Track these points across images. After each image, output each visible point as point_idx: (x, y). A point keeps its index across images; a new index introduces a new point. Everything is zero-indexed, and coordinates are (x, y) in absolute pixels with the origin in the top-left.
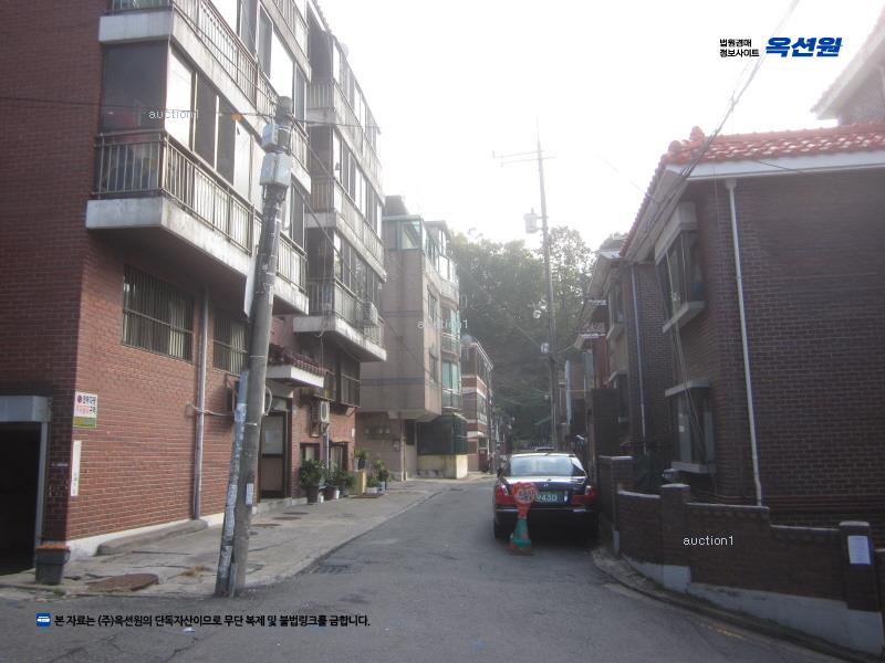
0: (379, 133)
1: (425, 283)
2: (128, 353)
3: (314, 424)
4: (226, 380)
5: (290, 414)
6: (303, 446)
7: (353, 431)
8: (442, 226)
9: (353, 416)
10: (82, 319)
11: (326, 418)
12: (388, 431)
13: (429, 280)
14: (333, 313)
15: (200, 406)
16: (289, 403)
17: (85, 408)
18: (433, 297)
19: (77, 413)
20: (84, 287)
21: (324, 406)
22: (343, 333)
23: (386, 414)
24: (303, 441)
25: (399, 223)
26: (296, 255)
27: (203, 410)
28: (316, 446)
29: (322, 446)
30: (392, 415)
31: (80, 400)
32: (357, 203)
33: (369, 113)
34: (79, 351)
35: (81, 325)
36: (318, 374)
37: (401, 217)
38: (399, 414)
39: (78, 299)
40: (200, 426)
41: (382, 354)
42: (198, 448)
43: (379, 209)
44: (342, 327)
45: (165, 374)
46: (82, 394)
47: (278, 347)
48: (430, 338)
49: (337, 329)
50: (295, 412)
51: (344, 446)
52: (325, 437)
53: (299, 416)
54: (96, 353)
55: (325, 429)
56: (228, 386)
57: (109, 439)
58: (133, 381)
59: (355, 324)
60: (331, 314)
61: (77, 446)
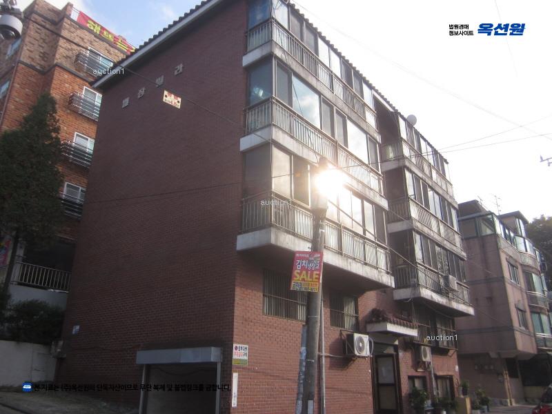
0: (447, 163)
1: (503, 257)
2: (267, 320)
3: (418, 363)
4: (341, 334)
5: (397, 355)
6: (411, 378)
7: (457, 367)
8: (517, 215)
9: (455, 356)
10: (236, 302)
11: (428, 357)
12: (492, 367)
13: (508, 255)
14: (419, 285)
15: (321, 352)
16: (396, 348)
17: (240, 353)
18: (513, 266)
19: (235, 357)
20: (236, 283)
21: (425, 350)
22: (430, 298)
23: (488, 354)
24: (410, 374)
25: (477, 219)
26: (381, 251)
27: (324, 354)
28: (423, 379)
29: (428, 378)
30: (493, 355)
31: (236, 348)
32: (432, 211)
33: (435, 152)
34: (235, 320)
35: (236, 305)
36: (412, 327)
37: (478, 214)
38: (499, 354)
39: (234, 291)
40: (322, 364)
41: (471, 311)
42: (322, 379)
43: (454, 213)
44: (427, 293)
45: (294, 332)
46: (238, 346)
47: (379, 311)
48: (515, 296)
49: (422, 296)
50: (401, 354)
51: (450, 378)
52: (430, 372)
53: (405, 358)
54: (246, 320)
55: (428, 366)
56: (343, 338)
57: (257, 372)
58: (272, 337)
59: (438, 291)
60: (417, 286)
61: (235, 376)
